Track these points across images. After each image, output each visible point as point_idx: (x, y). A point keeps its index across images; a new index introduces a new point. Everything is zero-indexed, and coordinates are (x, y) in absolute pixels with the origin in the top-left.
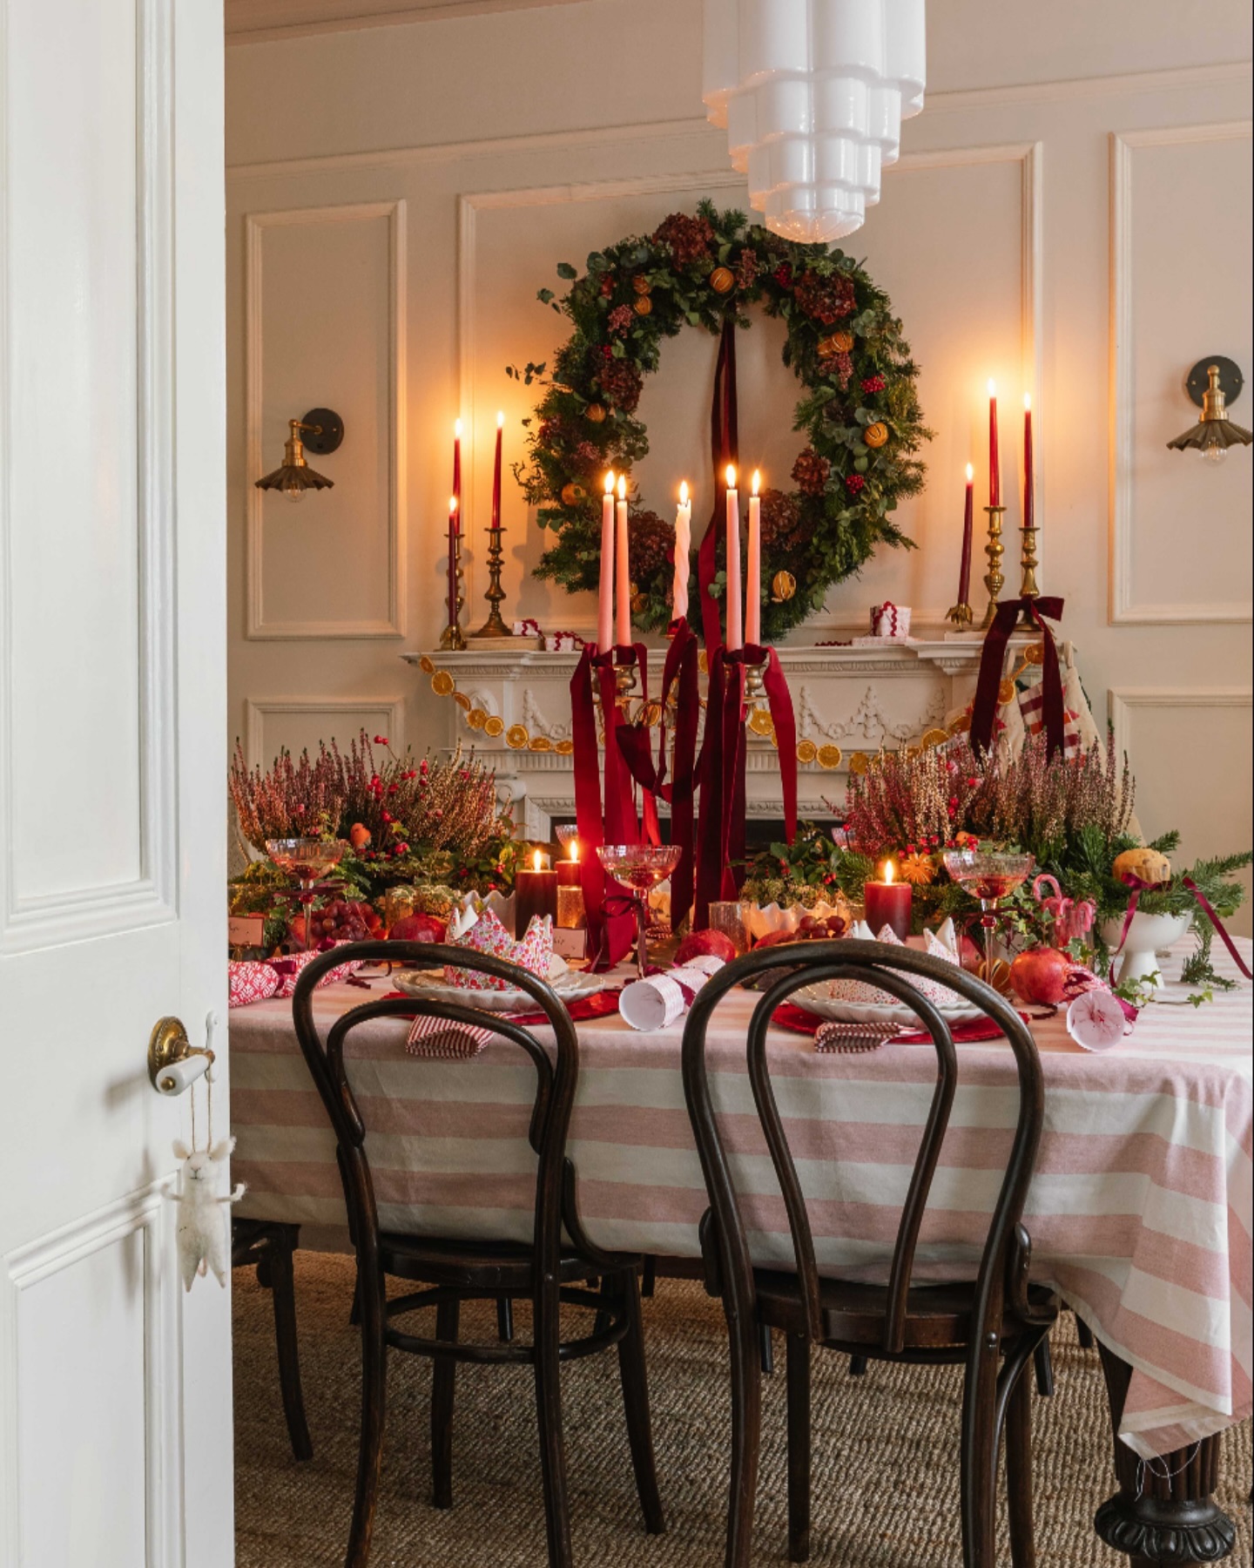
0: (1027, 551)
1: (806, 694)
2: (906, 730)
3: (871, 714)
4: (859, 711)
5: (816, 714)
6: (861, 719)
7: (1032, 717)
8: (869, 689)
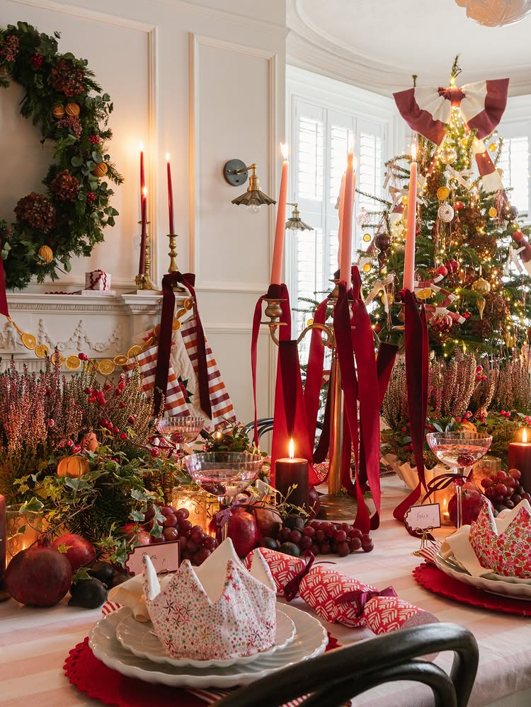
0: (172, 247)
1: (43, 323)
2: (102, 346)
3: (82, 336)
4: (75, 334)
5: (49, 336)
6: (76, 339)
7: (188, 339)
8: (81, 321)
